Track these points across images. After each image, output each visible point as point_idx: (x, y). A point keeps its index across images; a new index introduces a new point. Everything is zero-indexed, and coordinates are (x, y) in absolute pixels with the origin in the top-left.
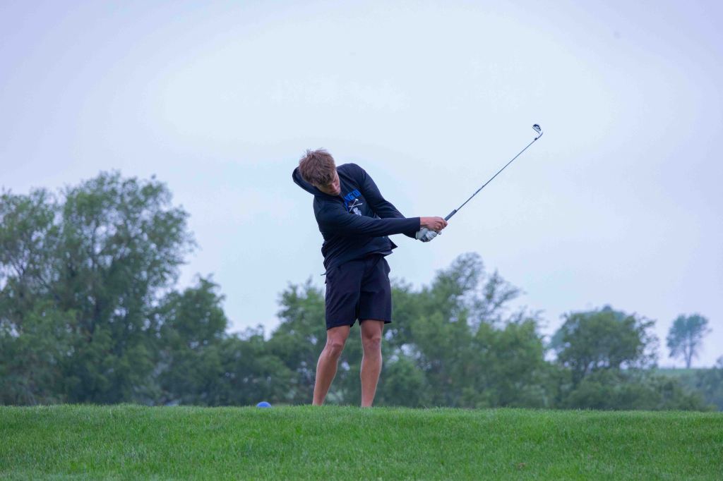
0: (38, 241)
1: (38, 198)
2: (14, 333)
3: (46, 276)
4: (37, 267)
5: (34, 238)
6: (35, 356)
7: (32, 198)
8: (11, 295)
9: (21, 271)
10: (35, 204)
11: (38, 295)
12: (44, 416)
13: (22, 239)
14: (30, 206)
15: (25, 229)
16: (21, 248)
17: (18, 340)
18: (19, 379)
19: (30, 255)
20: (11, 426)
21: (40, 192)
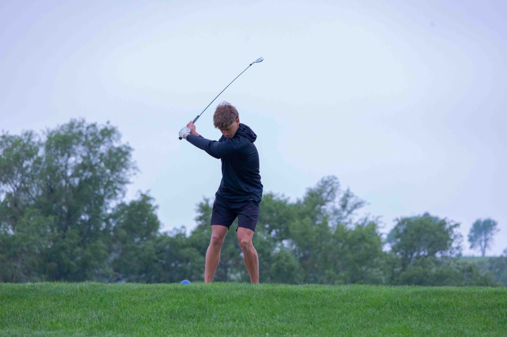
0: (27, 167)
1: (27, 137)
2: (11, 232)
3: (33, 192)
4: (27, 185)
5: (24, 165)
6: (25, 248)
7: (23, 137)
8: (9, 205)
9: (16, 189)
10: (25, 141)
11: (28, 205)
12: (32, 290)
13: (16, 166)
14: (22, 143)
15: (18, 159)
16: (16, 172)
17: (14, 237)
18: (14, 264)
19: (22, 177)
20: (8, 297)
21: (29, 132)
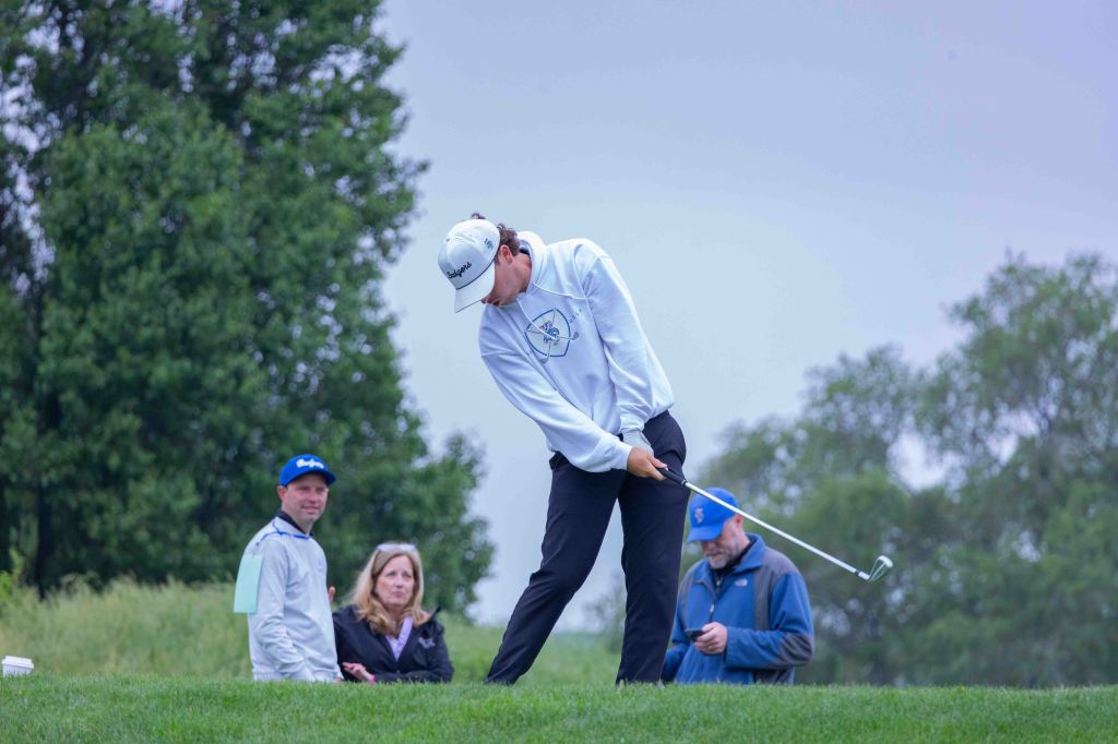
0: (1079, 360)
1: (1082, 273)
2: (1028, 551)
3: (1097, 435)
4: (1078, 416)
5: (1071, 355)
6: (1071, 603)
7: (1070, 272)
8: (1024, 473)
9: (1045, 424)
10: (1074, 285)
11: (1080, 473)
12: (1070, 709)
13: (1048, 356)
14: (1064, 290)
15: (1053, 336)
16: (1044, 375)
17: (1037, 569)
18: (1037, 648)
19: (1065, 390)
20: (1001, 729)
21: (1089, 261)
